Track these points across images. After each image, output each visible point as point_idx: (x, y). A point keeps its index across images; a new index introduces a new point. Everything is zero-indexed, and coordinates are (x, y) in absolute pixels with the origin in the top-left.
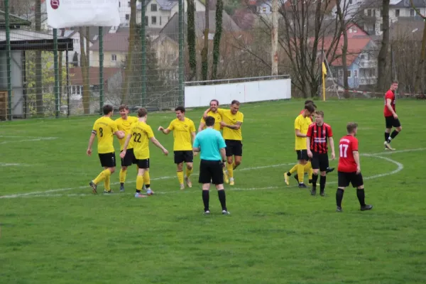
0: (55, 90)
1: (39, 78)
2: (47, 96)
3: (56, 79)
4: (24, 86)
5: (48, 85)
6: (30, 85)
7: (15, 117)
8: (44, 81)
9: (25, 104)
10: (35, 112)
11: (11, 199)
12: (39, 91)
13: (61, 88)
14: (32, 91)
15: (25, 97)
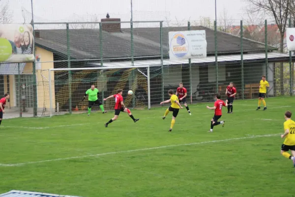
0: (290, 82)
1: (282, 76)
2: (286, 85)
3: (291, 76)
4: (275, 80)
5: (286, 79)
6: (277, 80)
7: (270, 96)
8: (285, 77)
9: (275, 90)
10: (280, 93)
11: (268, 137)
12: (282, 83)
13: (293, 81)
14: (278, 83)
15: (275, 86)
